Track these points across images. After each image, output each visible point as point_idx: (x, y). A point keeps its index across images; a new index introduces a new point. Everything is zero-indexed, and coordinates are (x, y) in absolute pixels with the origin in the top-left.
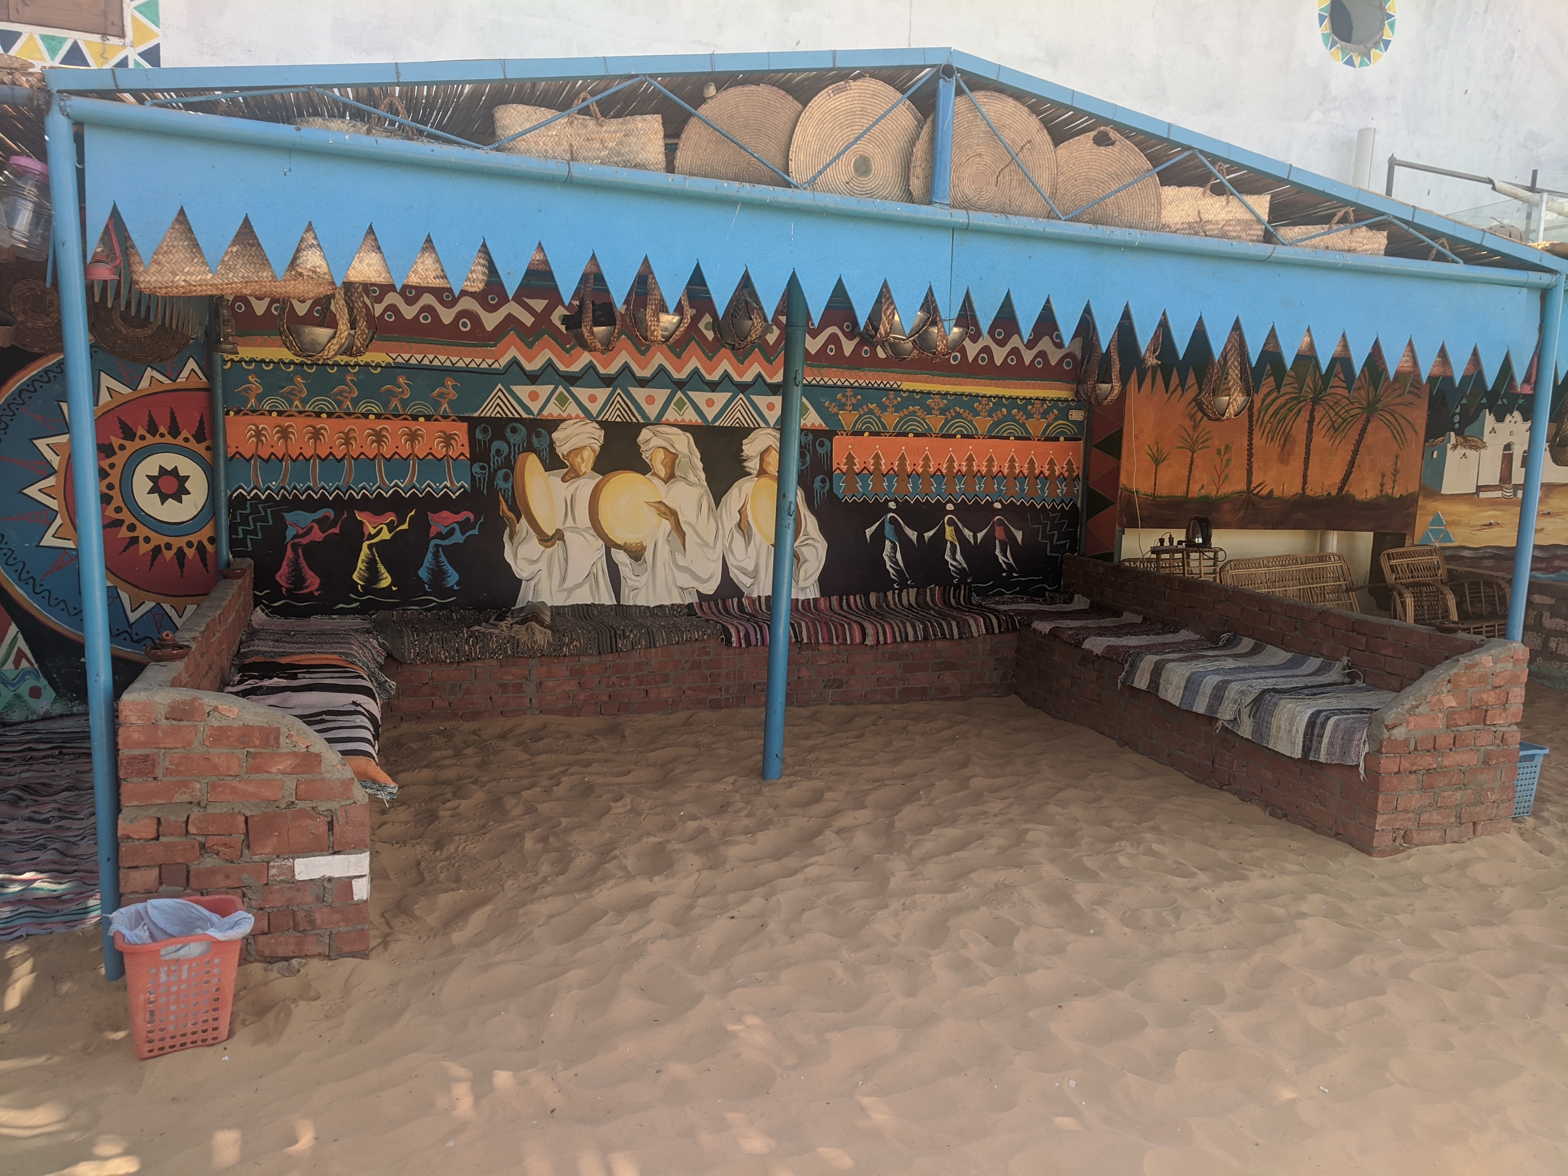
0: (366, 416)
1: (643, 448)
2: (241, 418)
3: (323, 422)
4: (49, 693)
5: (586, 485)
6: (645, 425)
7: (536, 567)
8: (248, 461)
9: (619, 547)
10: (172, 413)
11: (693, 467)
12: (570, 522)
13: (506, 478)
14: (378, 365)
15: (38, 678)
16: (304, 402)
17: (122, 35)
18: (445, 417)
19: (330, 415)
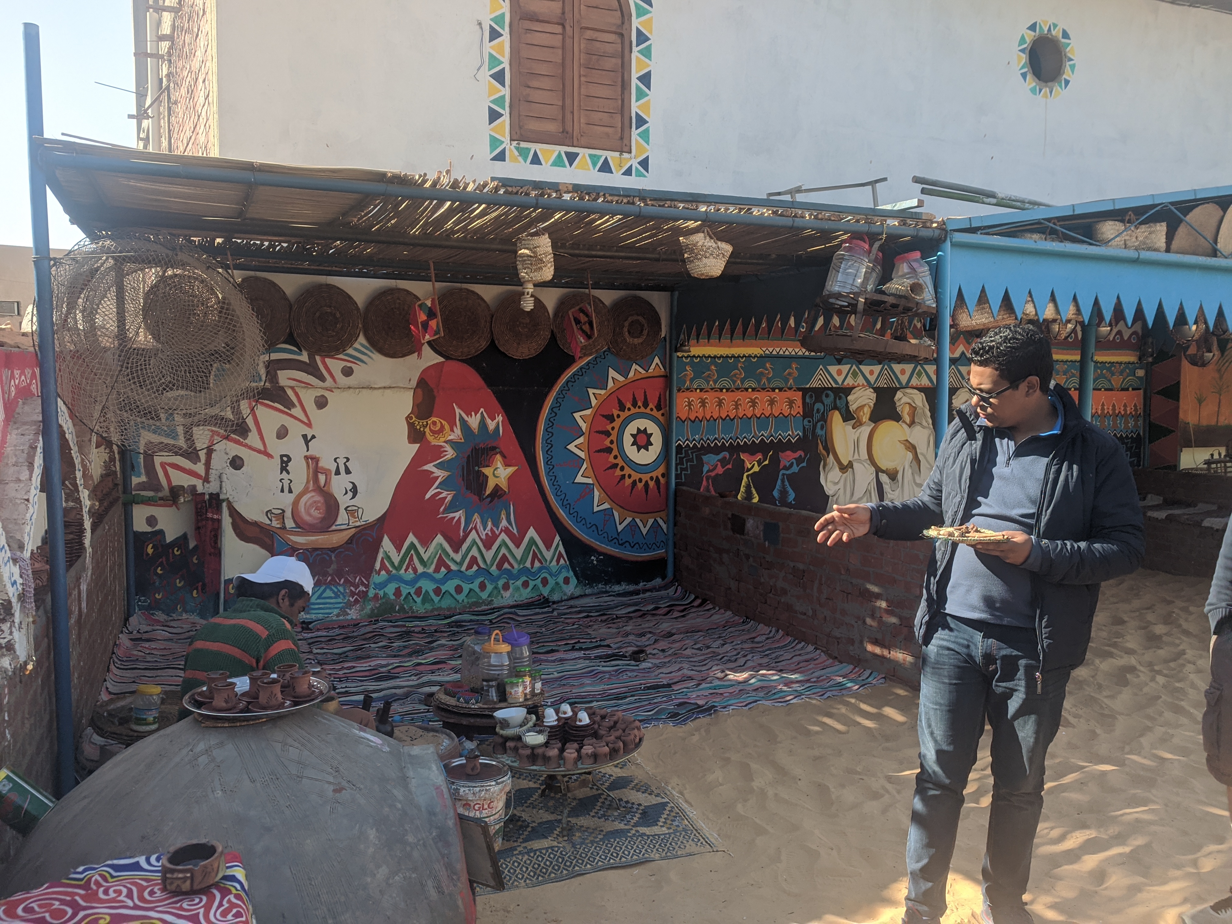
0: (747, 389)
1: (898, 404)
2: (681, 394)
3: (724, 395)
4: (574, 581)
5: (865, 430)
6: (899, 389)
7: (837, 487)
8: (684, 422)
9: (883, 472)
10: (645, 392)
11: (925, 415)
12: (856, 456)
13: (822, 428)
14: (756, 356)
15: (568, 571)
16: (715, 382)
17: (630, 152)
18: (790, 389)
19: (727, 390)
